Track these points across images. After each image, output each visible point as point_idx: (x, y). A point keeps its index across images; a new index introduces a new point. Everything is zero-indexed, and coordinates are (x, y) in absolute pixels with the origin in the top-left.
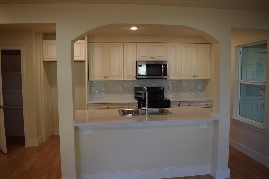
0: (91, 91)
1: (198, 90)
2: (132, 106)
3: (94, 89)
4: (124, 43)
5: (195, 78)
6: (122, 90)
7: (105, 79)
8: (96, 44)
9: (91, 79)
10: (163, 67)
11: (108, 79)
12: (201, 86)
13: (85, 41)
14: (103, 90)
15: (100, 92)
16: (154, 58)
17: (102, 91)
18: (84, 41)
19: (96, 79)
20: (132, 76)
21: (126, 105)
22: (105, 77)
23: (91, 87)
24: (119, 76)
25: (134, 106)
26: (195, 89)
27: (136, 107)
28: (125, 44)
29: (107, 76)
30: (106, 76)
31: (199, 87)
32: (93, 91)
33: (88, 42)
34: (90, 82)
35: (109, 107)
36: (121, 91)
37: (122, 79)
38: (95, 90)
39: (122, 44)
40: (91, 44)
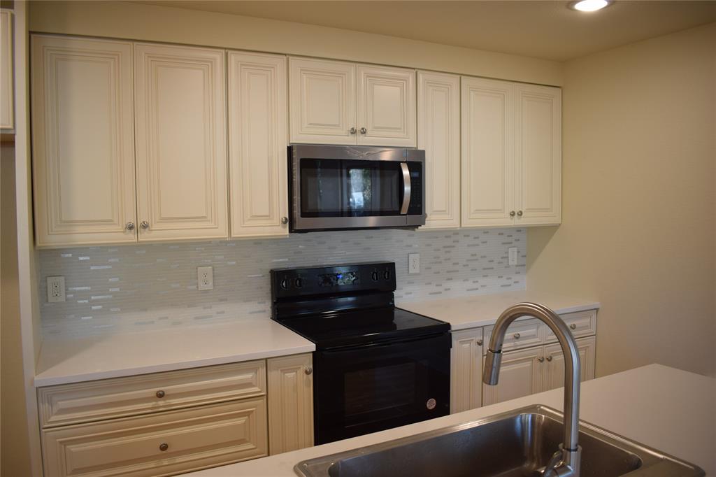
0: (51, 299)
1: (508, 266)
2: (284, 371)
3: (66, 290)
4: (227, 54)
5: (517, 222)
6: (210, 286)
7: (131, 238)
8: (76, 44)
9: (52, 239)
10: (406, 172)
11: (145, 237)
12: (518, 252)
13: (13, 17)
14: (117, 290)
15: (97, 302)
16: (364, 132)
17: (110, 297)
18: (9, 11)
19: (83, 236)
20: (268, 217)
21: (255, 370)
22: (131, 228)
23: (50, 280)
24: (203, 219)
25: (295, 370)
26: (499, 263)
27: (307, 373)
28: (234, 58)
29: (143, 218)
30: (133, 221)
31: (510, 255)
32: (62, 299)
33: (30, 33)
34: (45, 257)
35: (166, 388)
36: (206, 291)
37: (220, 232)
38: (74, 292)
39: (218, 56)
40: (51, 42)
